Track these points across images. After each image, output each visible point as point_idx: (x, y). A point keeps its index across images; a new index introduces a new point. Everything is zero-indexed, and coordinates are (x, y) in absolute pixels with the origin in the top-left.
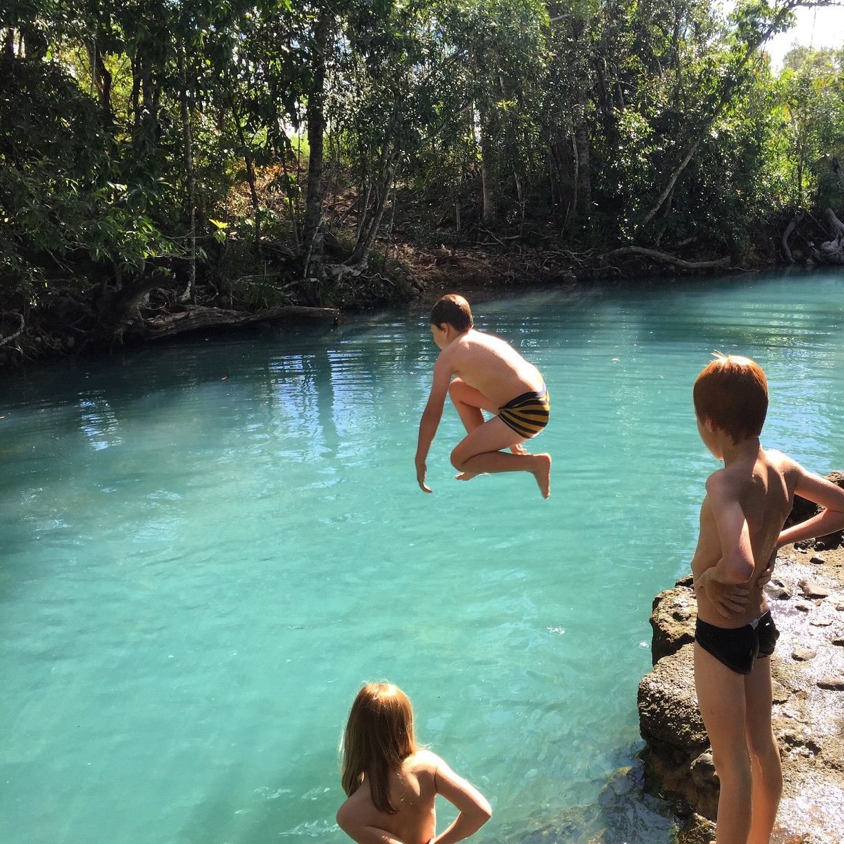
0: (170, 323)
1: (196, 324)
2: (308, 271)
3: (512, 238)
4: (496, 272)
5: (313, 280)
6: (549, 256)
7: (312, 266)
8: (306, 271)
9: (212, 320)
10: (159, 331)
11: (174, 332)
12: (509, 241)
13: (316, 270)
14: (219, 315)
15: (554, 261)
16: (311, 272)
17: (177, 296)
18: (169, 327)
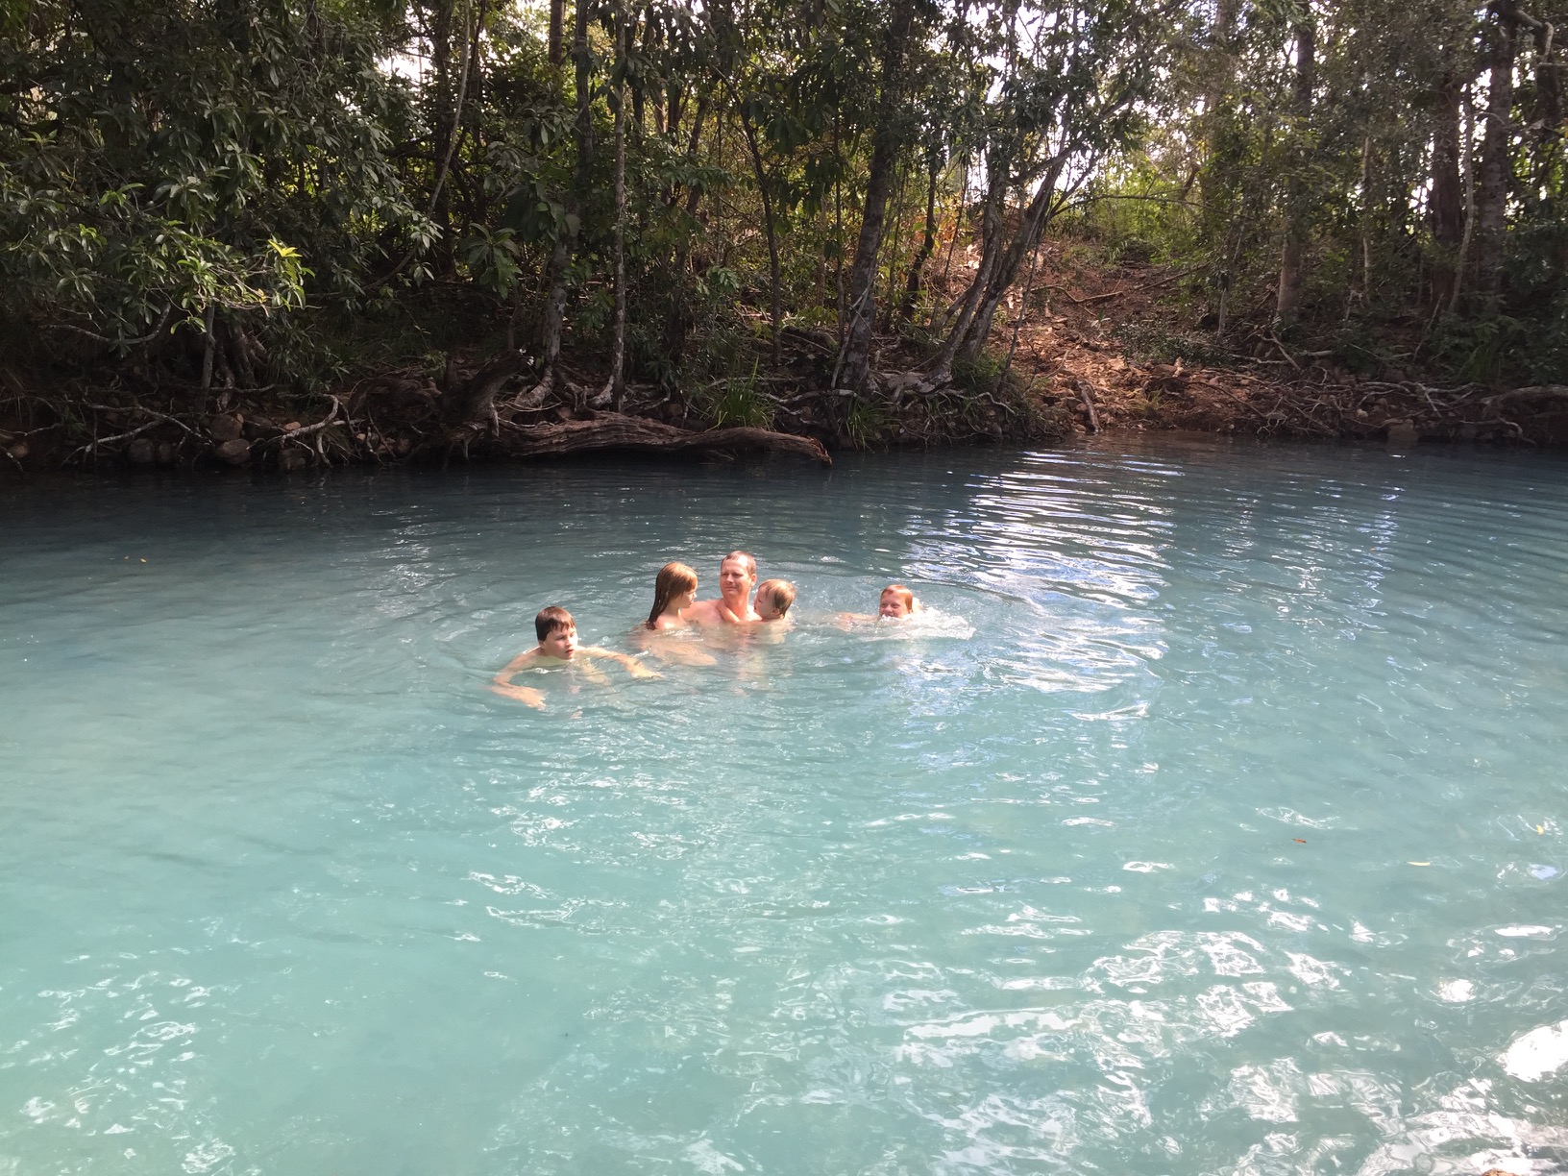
0: (559, 434)
1: (601, 441)
2: (840, 378)
3: (1314, 354)
4: (1249, 410)
5: (843, 392)
6: (1375, 390)
7: (848, 371)
8: (835, 377)
9: (628, 437)
10: (537, 444)
11: (563, 449)
12: (1307, 362)
13: (855, 377)
14: (641, 430)
15: (1382, 400)
16: (845, 380)
17: (588, 397)
18: (555, 441)
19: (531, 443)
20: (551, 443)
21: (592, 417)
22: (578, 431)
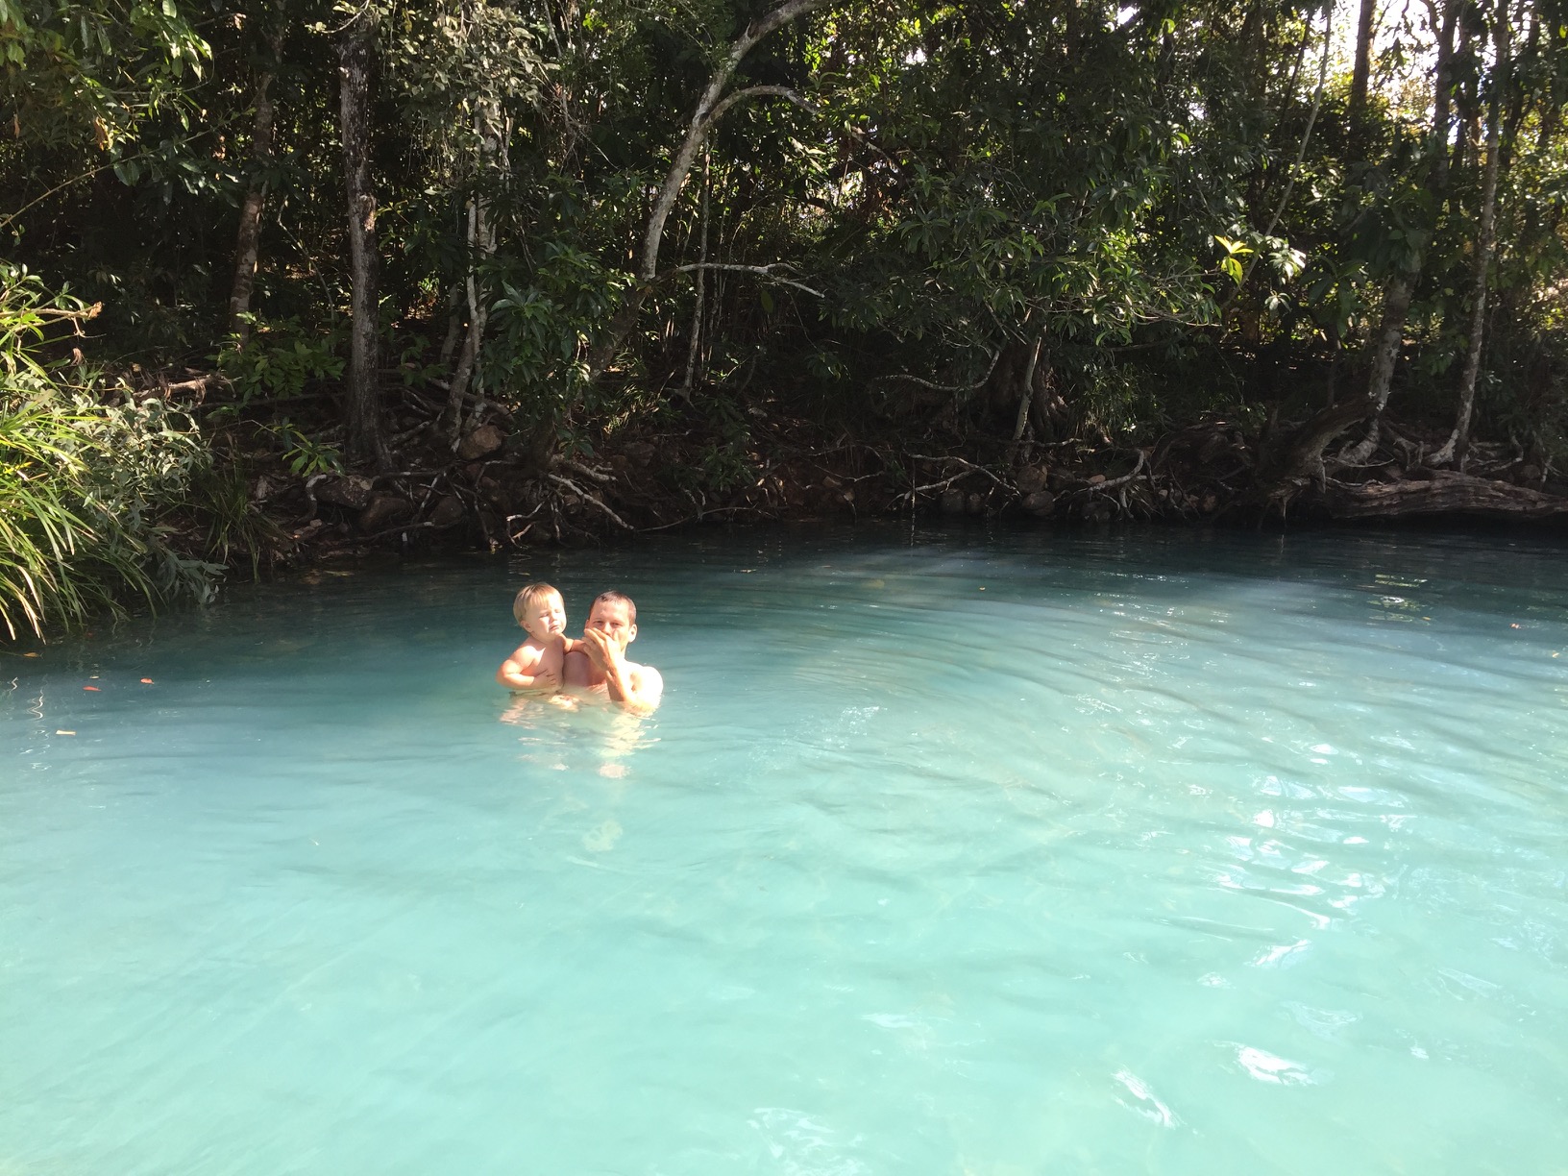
9: (1476, 501)
10: (1365, 505)
14: (1493, 493)
17: (1425, 454)
18: (1385, 503)
19: (1357, 504)
20: (1381, 505)
21: (1430, 477)
22: (1414, 492)
